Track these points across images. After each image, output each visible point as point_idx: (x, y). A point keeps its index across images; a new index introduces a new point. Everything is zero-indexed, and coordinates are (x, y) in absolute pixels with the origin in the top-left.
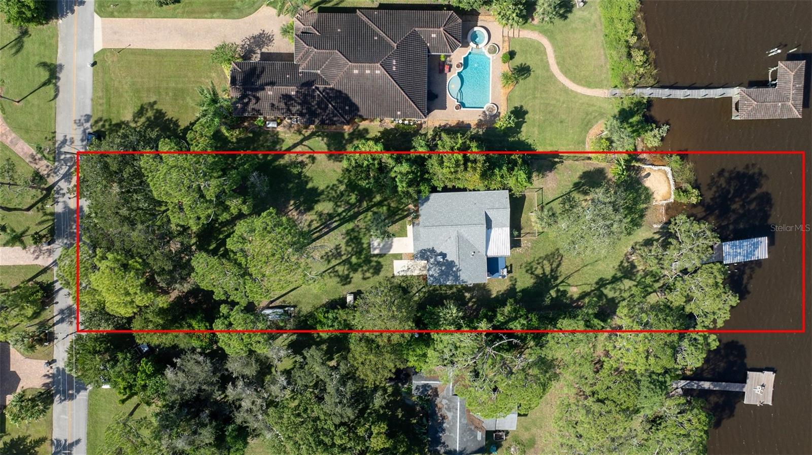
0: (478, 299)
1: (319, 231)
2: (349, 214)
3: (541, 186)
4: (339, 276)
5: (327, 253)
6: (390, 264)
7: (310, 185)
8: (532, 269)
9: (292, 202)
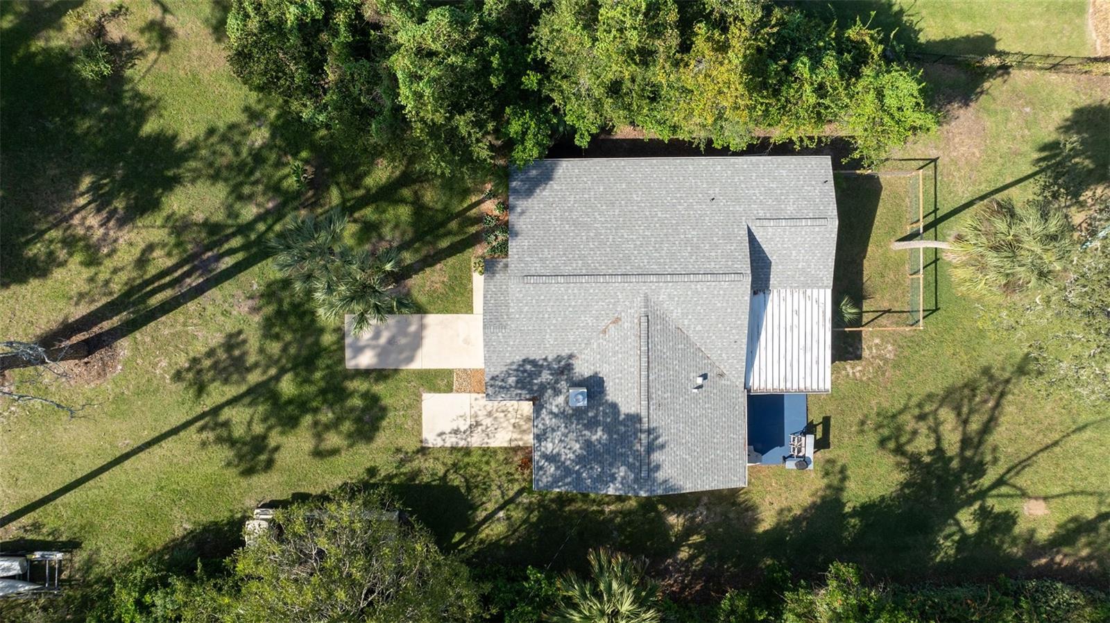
0: (709, 538)
1: (171, 285)
2: (278, 228)
3: (933, 154)
4: (232, 442)
5: (195, 361)
6: (410, 406)
7: (150, 127)
8: (897, 438)
9: (86, 182)
